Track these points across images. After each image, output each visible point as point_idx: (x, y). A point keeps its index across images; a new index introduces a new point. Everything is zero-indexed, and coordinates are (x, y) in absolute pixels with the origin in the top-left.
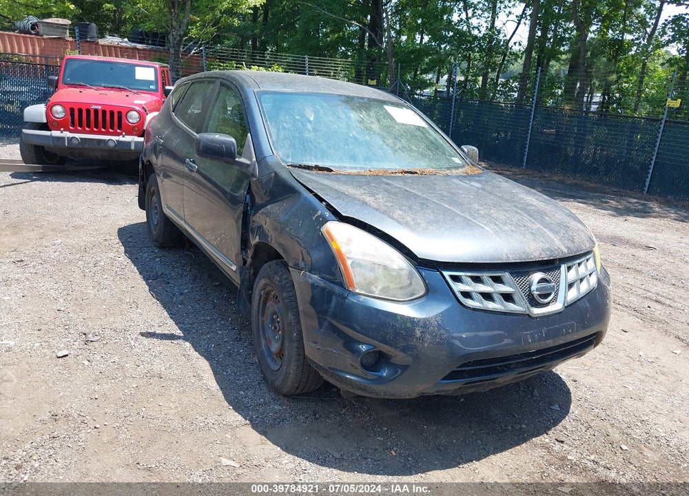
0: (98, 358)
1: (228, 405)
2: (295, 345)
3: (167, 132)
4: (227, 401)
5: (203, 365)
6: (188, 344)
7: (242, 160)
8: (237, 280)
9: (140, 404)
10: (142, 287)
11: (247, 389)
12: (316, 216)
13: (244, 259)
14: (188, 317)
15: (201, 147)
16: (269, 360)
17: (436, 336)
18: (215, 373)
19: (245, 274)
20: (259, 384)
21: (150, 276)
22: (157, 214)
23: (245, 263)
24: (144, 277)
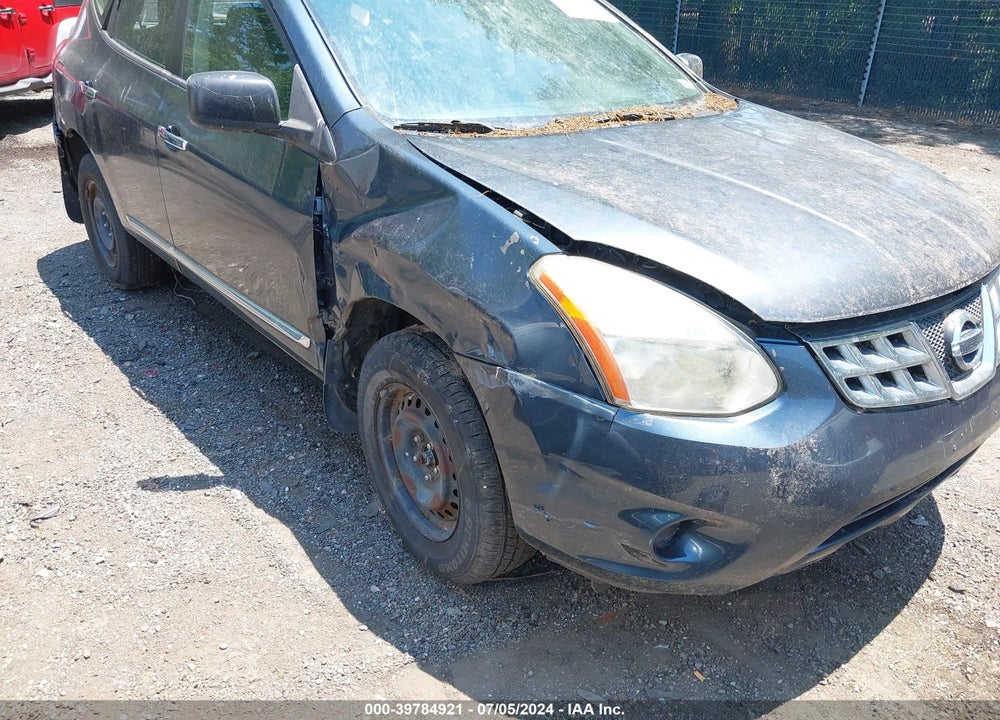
0: (67, 558)
1: (357, 622)
2: (486, 506)
3: (100, 72)
4: (354, 615)
5: (281, 534)
6: (237, 493)
7: (291, 123)
8: (316, 364)
9: (181, 652)
10: (115, 380)
11: (382, 578)
12: (508, 244)
13: (326, 326)
14: (219, 432)
15: (200, 102)
16: (413, 517)
17: (808, 479)
18: (311, 552)
19: (334, 354)
20: (401, 561)
21: (125, 355)
22: (107, 229)
23: (330, 333)
24: (113, 358)
